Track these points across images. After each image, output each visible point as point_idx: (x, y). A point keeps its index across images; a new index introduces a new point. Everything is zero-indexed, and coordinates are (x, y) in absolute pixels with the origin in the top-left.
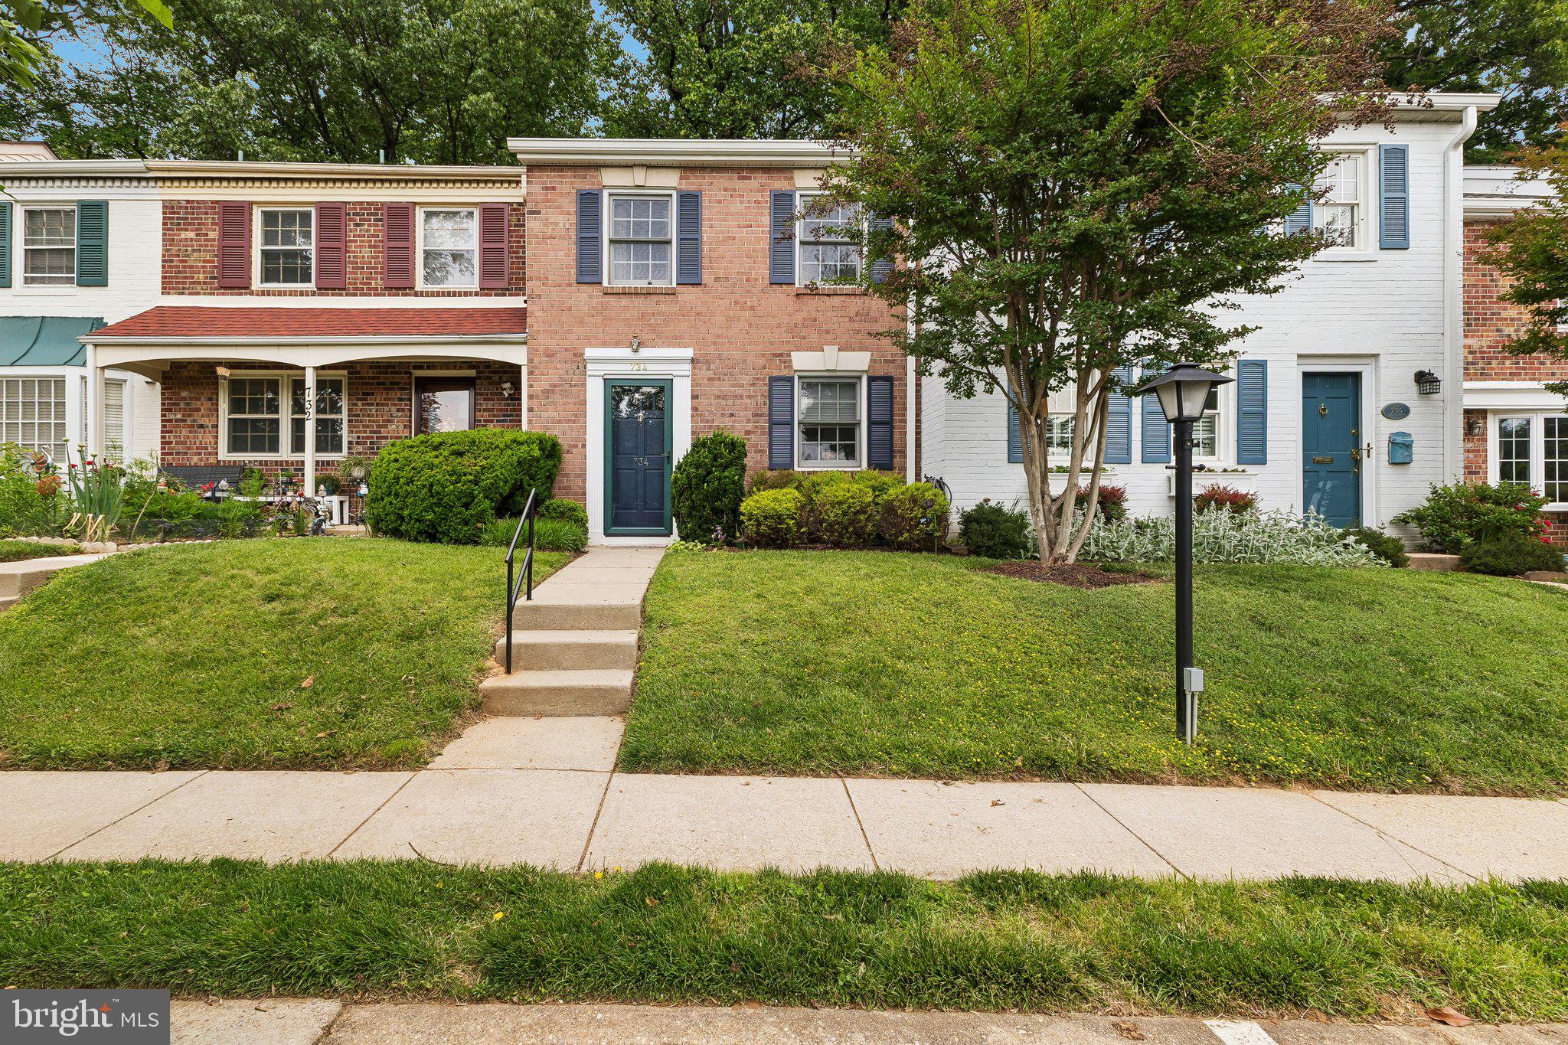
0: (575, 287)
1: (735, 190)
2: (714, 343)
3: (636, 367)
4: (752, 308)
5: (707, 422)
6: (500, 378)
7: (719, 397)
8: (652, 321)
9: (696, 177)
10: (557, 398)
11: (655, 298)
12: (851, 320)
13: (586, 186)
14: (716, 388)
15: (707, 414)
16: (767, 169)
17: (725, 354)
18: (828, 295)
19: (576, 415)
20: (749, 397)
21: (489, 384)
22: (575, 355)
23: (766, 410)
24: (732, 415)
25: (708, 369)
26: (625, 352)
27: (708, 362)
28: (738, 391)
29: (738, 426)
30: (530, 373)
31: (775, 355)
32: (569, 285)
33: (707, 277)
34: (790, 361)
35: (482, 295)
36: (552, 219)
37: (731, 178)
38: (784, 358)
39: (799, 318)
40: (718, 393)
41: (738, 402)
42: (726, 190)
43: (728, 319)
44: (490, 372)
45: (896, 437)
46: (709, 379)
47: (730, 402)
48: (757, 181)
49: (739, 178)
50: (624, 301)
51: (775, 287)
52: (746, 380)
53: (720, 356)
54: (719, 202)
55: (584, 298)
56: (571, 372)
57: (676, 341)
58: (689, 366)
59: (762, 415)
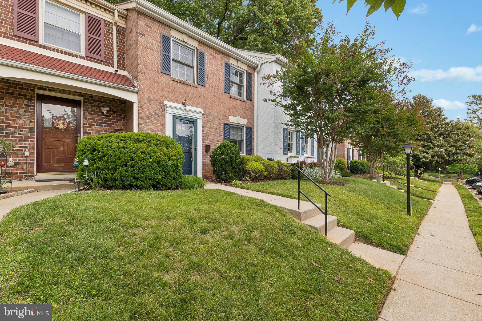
0: (160, 74)
1: (215, 57)
2: (209, 109)
3: (185, 113)
4: (219, 99)
5: (207, 136)
6: (99, 104)
7: (210, 128)
8: (189, 96)
9: (204, 47)
10: (153, 120)
11: (190, 87)
12: (243, 109)
13: (165, 33)
14: (209, 125)
15: (207, 134)
16: (224, 54)
17: (212, 113)
18: (238, 100)
19: (161, 129)
20: (219, 129)
21: (92, 106)
22: (160, 103)
23: (223, 134)
24: (214, 135)
25: (207, 117)
26: (180, 106)
27: (207, 115)
28: (215, 126)
29: (216, 139)
30: (139, 107)
31: (225, 116)
32: (158, 72)
33: (207, 84)
34: (229, 119)
35: (87, 60)
36: (150, 41)
37: (213, 52)
38: (227, 117)
39: (231, 105)
40: (210, 127)
41: (216, 130)
42: (212, 55)
43: (213, 101)
44: (92, 100)
45: (252, 145)
46: (207, 121)
47: (213, 130)
48: (220, 56)
49: (216, 53)
50: (179, 85)
51: (225, 93)
52: (218, 123)
53: (210, 114)
54: (210, 59)
55: (164, 79)
56: (158, 110)
57: (197, 105)
58: (202, 115)
59: (222, 135)
